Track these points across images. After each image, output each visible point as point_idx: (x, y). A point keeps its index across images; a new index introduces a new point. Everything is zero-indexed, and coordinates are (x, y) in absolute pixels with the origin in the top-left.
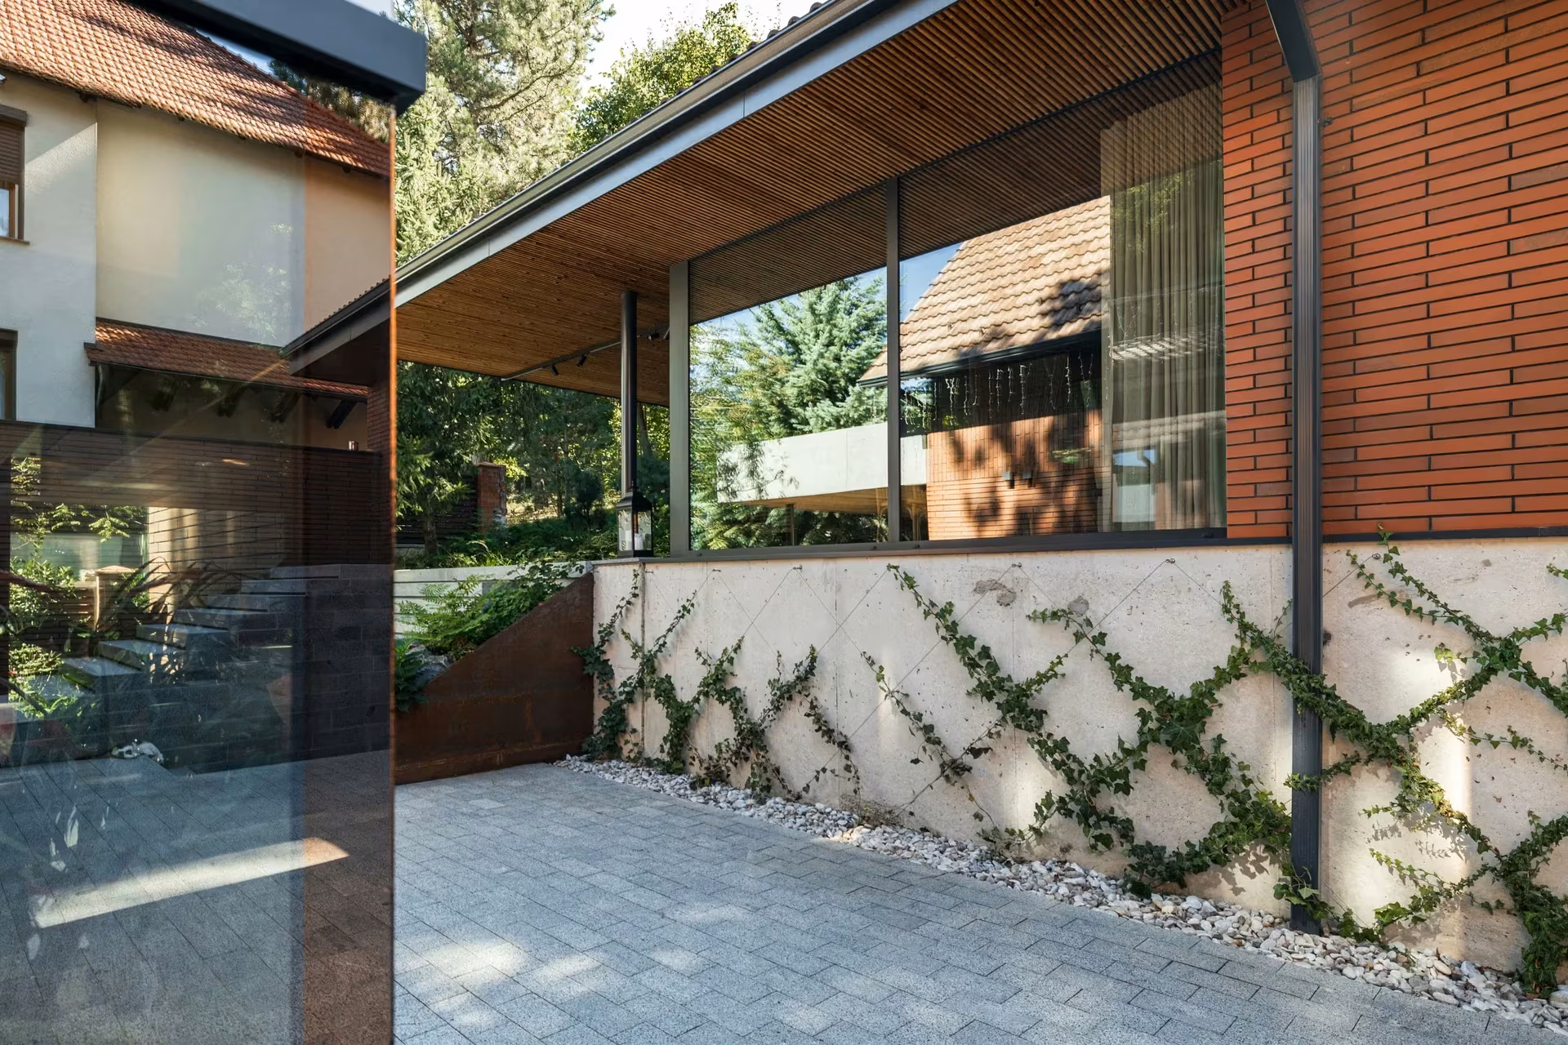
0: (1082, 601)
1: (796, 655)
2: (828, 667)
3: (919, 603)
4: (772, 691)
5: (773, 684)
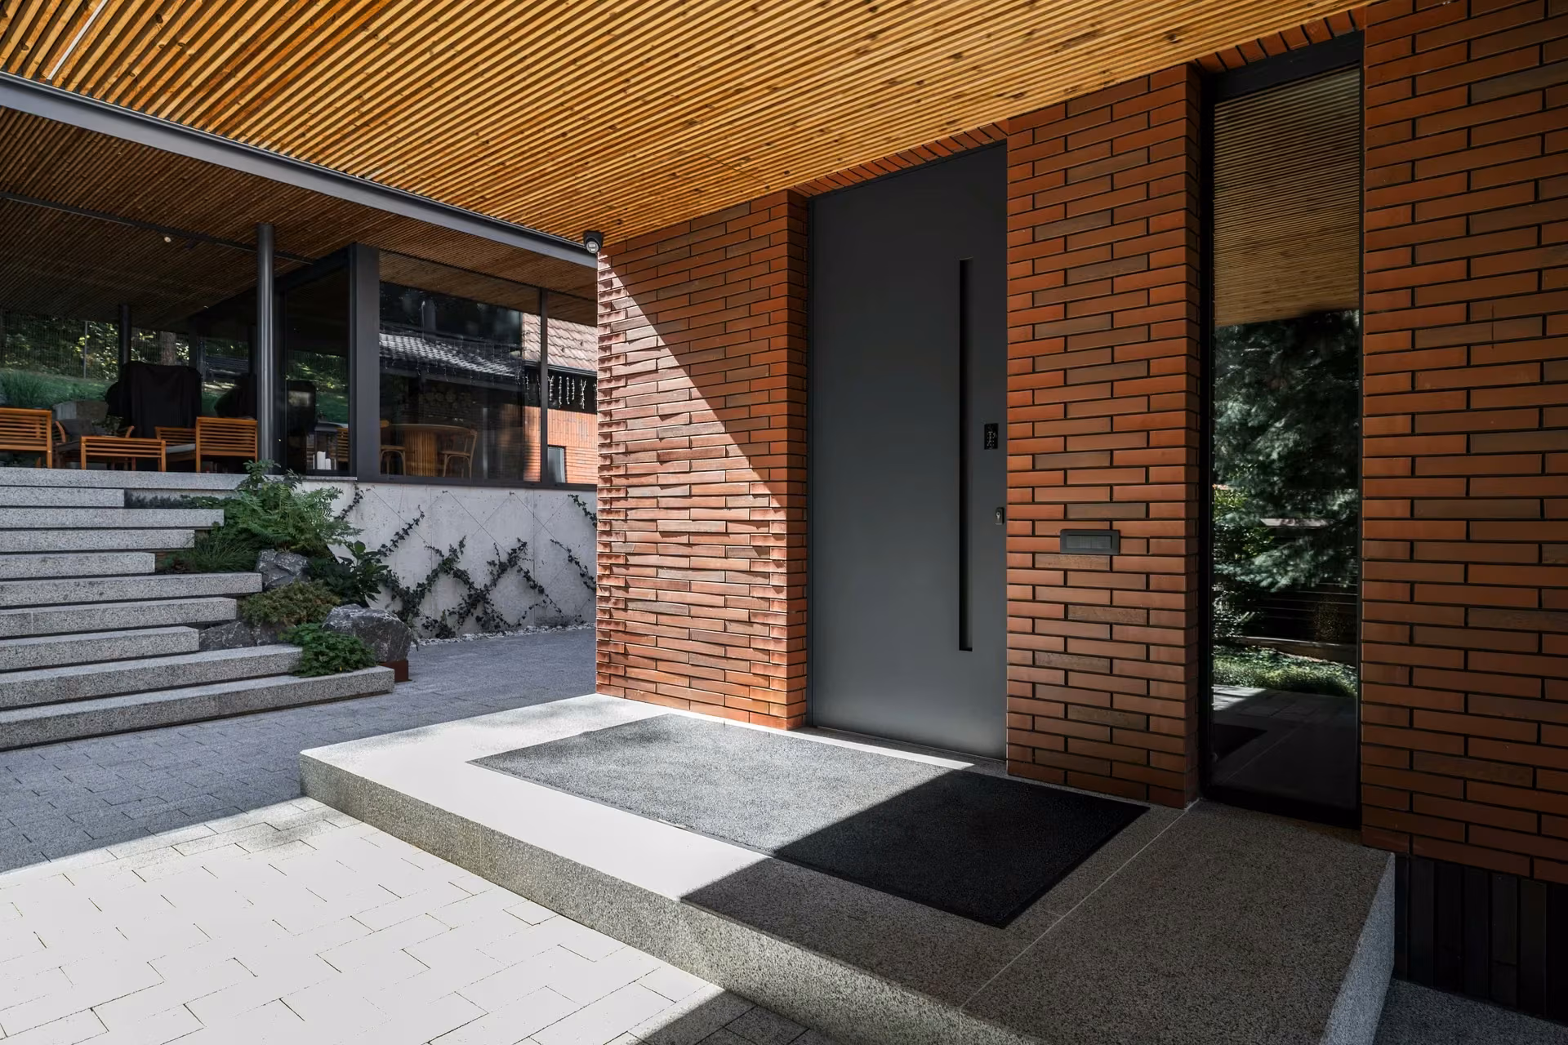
1: (507, 544)
2: (529, 549)
3: (587, 513)
4: (490, 568)
5: (492, 563)
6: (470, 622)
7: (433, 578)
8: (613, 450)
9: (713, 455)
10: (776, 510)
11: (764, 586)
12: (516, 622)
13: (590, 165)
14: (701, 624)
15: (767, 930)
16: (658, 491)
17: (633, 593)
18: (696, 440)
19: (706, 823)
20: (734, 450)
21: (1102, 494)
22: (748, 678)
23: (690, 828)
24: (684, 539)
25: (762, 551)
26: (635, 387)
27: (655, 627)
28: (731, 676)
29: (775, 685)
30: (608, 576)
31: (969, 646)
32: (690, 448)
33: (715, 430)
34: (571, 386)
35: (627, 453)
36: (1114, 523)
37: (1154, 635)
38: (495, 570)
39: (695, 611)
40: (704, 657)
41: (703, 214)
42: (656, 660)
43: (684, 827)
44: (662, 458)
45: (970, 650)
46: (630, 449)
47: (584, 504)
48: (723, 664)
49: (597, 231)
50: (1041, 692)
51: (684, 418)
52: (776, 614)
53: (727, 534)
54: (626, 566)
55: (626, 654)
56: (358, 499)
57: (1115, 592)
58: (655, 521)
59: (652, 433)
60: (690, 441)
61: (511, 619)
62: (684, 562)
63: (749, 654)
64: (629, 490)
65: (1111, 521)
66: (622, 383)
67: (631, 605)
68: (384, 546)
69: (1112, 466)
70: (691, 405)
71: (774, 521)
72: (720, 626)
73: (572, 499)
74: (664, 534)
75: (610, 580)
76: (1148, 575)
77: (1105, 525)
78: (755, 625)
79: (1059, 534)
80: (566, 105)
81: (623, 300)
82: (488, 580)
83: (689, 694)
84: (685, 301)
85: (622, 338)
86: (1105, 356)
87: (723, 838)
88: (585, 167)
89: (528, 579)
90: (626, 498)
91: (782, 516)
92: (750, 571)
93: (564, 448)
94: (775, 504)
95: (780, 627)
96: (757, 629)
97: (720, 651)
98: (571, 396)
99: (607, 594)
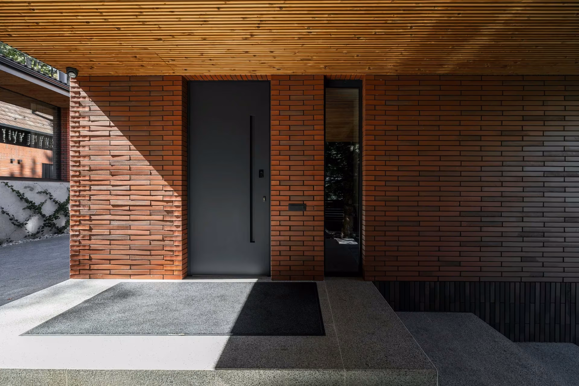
3: (13, 191)
8: (81, 169)
9: (142, 174)
10: (176, 196)
11: (171, 226)
13: (93, 40)
14: (137, 243)
15: (262, 367)
16: (110, 188)
17: (94, 232)
18: (133, 167)
19: (191, 329)
20: (154, 172)
21: (301, 193)
22: (163, 262)
23: (186, 334)
24: (127, 208)
25: (169, 212)
26: (94, 142)
27: (110, 246)
28: (152, 262)
29: (176, 263)
30: (78, 225)
31: (253, 241)
32: (130, 170)
33: (145, 164)
35: (90, 170)
36: (304, 202)
37: (315, 233)
39: (132, 237)
40: (138, 256)
41: (138, 75)
42: (110, 260)
43: (184, 334)
44: (113, 174)
45: (254, 242)
46: (92, 169)
47: (12, 186)
48: (150, 258)
49: (76, 68)
50: (282, 253)
51: (127, 158)
52: (177, 236)
53: (151, 205)
54: (90, 220)
55: (90, 259)
57: (304, 222)
58: (109, 200)
59: (108, 162)
60: (130, 168)
62: (127, 218)
63: (163, 252)
64: (91, 186)
65: (303, 201)
66: (87, 139)
67: (93, 237)
69: (303, 185)
70: (130, 152)
71: (175, 201)
72: (148, 242)
74: (114, 206)
75: (79, 227)
76: (314, 216)
77: (302, 202)
78: (165, 241)
79: (288, 205)
80: (99, 10)
81: (87, 101)
83: (130, 272)
84: (127, 109)
85: (87, 119)
86: (302, 153)
87: (205, 334)
88: (90, 40)
90: (90, 190)
91: (179, 199)
92: (163, 220)
94: (176, 194)
95: (179, 241)
96: (167, 243)
97: (148, 253)
99: (77, 233)
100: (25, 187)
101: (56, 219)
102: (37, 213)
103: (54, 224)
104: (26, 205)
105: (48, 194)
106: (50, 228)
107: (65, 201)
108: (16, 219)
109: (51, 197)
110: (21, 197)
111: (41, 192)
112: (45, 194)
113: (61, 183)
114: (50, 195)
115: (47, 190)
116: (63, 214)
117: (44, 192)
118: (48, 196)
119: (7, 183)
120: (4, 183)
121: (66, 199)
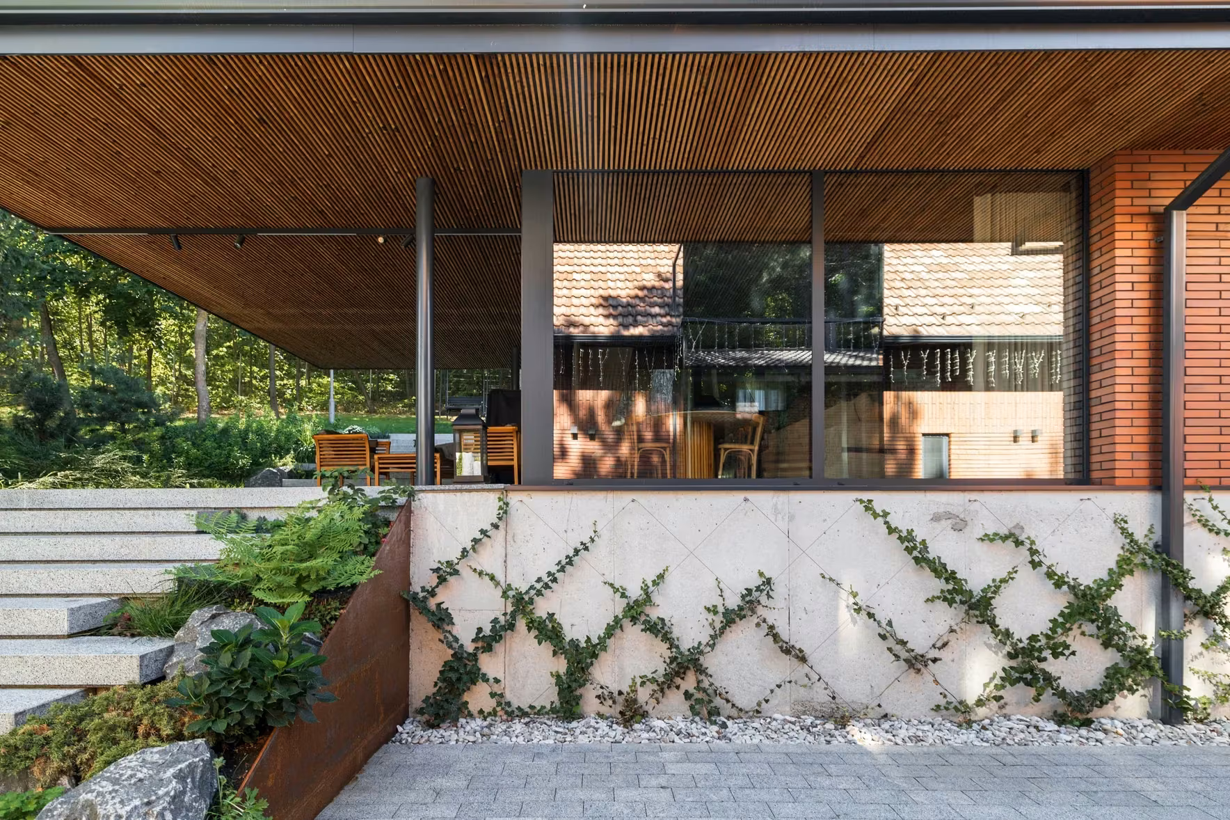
0: (1018, 526)
1: (739, 580)
2: (779, 590)
3: (891, 530)
4: (711, 616)
5: (713, 610)
6: (675, 699)
7: (613, 629)
12: (754, 705)
34: (952, 359)
38: (718, 619)
47: (886, 514)
56: (504, 511)
61: (745, 700)
68: (539, 580)
73: (861, 507)
82: (705, 639)
89: (776, 637)
93: (947, 435)
98: (953, 371)
100: (936, 518)
101: (1056, 655)
102: (978, 622)
103: (1049, 679)
104: (937, 586)
105: (1022, 543)
106: (1032, 692)
107: (1106, 578)
108: (901, 635)
109: (1036, 559)
110: (915, 553)
111: (996, 534)
112: (1010, 544)
113: (1085, 495)
114: (1030, 549)
115: (1022, 528)
116: (1091, 636)
117: (1005, 538)
118: (1024, 552)
119: (870, 501)
120: (861, 501)
121: (1110, 570)
